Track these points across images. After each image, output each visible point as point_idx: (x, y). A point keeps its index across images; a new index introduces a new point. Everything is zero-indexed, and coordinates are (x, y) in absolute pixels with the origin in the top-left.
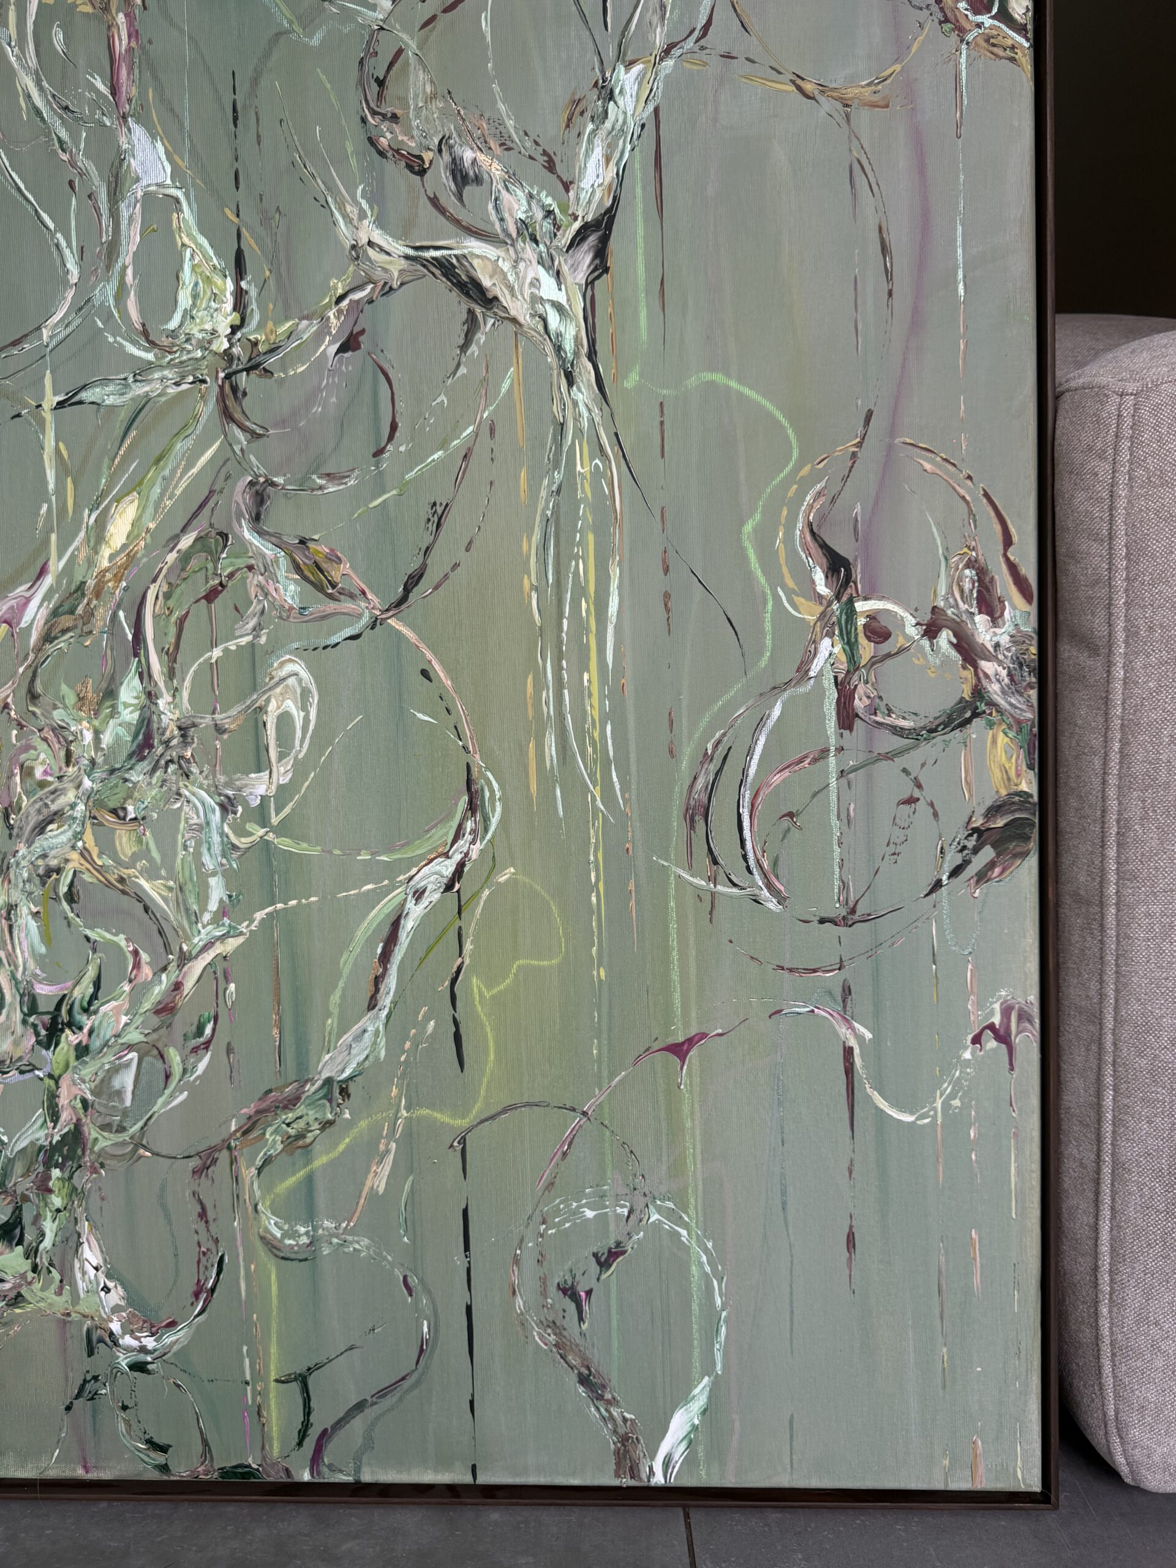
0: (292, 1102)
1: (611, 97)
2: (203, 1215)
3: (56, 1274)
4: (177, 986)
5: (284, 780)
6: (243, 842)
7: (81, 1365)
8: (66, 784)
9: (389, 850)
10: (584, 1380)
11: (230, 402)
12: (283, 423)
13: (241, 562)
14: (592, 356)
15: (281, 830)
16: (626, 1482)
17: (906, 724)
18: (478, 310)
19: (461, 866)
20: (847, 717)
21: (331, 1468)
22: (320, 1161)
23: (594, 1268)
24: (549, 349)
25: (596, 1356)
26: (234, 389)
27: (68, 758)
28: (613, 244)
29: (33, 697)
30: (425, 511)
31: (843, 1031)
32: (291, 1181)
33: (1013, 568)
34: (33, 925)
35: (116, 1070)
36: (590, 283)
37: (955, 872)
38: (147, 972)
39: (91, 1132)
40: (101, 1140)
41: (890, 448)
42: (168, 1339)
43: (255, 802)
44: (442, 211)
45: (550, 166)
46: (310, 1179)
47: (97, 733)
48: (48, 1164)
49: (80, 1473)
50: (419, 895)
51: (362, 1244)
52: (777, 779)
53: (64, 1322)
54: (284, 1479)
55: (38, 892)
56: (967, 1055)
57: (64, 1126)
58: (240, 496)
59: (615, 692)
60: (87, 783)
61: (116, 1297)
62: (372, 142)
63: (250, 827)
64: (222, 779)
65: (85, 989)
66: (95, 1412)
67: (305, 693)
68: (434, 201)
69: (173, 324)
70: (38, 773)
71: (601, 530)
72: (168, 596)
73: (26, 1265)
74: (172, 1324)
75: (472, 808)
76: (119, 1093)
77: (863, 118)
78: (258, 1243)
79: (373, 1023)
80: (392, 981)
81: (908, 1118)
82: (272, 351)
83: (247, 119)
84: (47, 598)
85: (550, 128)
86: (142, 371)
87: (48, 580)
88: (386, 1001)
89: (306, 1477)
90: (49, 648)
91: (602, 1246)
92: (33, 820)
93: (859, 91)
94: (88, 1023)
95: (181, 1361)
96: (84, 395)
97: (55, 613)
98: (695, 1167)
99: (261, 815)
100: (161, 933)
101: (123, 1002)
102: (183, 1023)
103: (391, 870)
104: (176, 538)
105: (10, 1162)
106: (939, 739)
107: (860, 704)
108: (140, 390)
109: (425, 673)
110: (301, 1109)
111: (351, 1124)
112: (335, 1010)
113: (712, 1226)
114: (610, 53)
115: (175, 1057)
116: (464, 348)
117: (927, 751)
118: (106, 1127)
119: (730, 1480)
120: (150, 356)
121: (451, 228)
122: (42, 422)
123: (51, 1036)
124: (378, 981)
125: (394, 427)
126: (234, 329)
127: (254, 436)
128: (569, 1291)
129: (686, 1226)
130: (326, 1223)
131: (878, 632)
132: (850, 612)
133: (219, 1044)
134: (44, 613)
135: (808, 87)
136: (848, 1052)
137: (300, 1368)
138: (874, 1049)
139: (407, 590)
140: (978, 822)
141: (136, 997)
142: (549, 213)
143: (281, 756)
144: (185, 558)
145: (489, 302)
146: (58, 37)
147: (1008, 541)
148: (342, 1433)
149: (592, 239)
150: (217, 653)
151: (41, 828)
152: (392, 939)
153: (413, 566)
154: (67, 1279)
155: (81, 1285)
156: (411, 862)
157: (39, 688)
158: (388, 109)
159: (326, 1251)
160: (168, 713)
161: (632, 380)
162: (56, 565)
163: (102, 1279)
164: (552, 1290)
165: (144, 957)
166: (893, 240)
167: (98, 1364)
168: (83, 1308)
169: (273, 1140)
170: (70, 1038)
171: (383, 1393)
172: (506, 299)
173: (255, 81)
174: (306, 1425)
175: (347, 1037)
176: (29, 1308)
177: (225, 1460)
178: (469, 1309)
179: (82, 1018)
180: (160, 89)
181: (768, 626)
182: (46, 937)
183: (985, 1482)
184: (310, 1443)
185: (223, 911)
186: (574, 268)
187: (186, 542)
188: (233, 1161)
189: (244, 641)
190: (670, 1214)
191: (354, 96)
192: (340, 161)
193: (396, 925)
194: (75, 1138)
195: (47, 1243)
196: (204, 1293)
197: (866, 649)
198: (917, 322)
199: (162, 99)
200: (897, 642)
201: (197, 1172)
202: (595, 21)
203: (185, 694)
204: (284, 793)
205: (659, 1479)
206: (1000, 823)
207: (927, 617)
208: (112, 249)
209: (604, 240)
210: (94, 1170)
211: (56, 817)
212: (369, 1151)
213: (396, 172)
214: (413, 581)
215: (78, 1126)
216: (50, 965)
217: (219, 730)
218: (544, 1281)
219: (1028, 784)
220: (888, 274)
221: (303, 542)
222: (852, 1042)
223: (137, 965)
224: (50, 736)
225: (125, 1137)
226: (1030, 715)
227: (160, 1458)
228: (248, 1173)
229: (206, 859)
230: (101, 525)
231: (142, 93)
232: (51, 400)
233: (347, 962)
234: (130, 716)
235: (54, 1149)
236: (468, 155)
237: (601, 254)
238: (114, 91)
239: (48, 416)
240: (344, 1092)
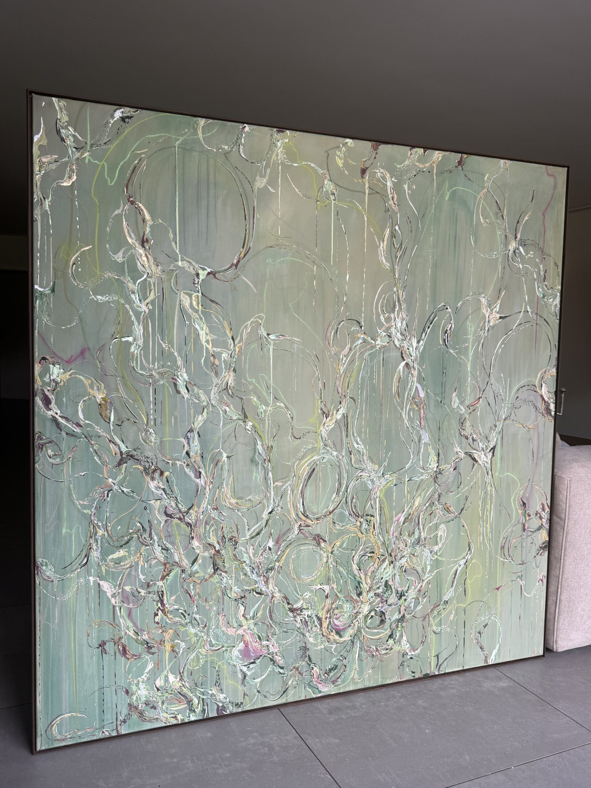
0: (439, 605)
1: (496, 427)
2: (423, 628)
3: (398, 643)
4: (422, 586)
5: (440, 547)
6: (433, 559)
7: (402, 659)
8: (406, 550)
9: (456, 558)
10: (481, 648)
11: (436, 479)
12: (444, 483)
13: (436, 508)
14: (491, 470)
15: (440, 556)
16: (486, 664)
17: (532, 530)
18: (475, 463)
19: (467, 560)
20: (524, 530)
21: (441, 671)
22: (443, 615)
23: (483, 628)
24: (485, 469)
25: (483, 643)
26: (437, 477)
27: (406, 546)
28: (495, 452)
29: (401, 534)
30: (465, 497)
31: (521, 583)
32: (438, 620)
33: (547, 504)
34: (398, 577)
35: (411, 603)
36: (491, 458)
37: (537, 554)
38: (417, 584)
39: (406, 615)
40: (407, 616)
41: (532, 485)
42: (416, 652)
43: (435, 551)
44: (470, 446)
45: (487, 438)
46: (441, 619)
47: (411, 540)
48: (398, 622)
49: (400, 680)
50: (460, 566)
51: (448, 629)
52: (514, 541)
53: (399, 652)
54: (433, 674)
55: (399, 571)
56: (537, 584)
57: (402, 614)
58: (436, 496)
59: (491, 528)
60: (409, 550)
61: (408, 646)
62: (460, 434)
63: (434, 556)
64: (430, 547)
65: (407, 588)
66: (403, 668)
67: (445, 531)
68: (469, 444)
69: (427, 466)
70: (401, 549)
71: (491, 499)
72: (424, 515)
73: (393, 642)
74: (417, 649)
75: (469, 549)
76: (411, 607)
77: (531, 431)
78: (432, 632)
79: (452, 589)
80: (455, 582)
81: (528, 596)
82: (443, 470)
83: (441, 429)
84: (404, 516)
85: (487, 431)
86: (422, 474)
87: (405, 513)
88: (454, 585)
89: (437, 673)
90: (404, 525)
91: (484, 624)
92: (400, 557)
93: (531, 426)
94: (406, 594)
95: (418, 656)
96: (412, 479)
97: (405, 519)
98: (499, 609)
99: (436, 554)
100: (419, 576)
101: (413, 590)
102: (422, 593)
103: (456, 562)
104: (426, 504)
105: (392, 623)
106: (536, 532)
107: (526, 527)
108: (421, 477)
109: (463, 526)
110: (440, 606)
111: (448, 608)
112: (446, 588)
113: (501, 619)
114: (496, 419)
115: (420, 599)
116: (472, 469)
117: (535, 534)
118: (409, 614)
119: (501, 661)
120: (423, 471)
121: (471, 449)
122: (405, 484)
123: (401, 597)
124: (453, 582)
125: (461, 483)
126: (437, 467)
127: (439, 485)
128: (479, 633)
129: (497, 618)
130: (443, 627)
131: (529, 516)
132: (526, 512)
133: (428, 596)
134: (404, 519)
135: (524, 426)
136: (521, 586)
137: (437, 654)
138: (525, 585)
139: (461, 511)
140: (541, 546)
141: (415, 588)
142: (486, 446)
143: (440, 542)
144: (427, 508)
145: (476, 461)
146: (411, 413)
147: (547, 500)
148: (443, 664)
149: (492, 451)
150: (431, 524)
151: (401, 559)
152: (456, 574)
153: (462, 507)
154: (400, 644)
155: (402, 644)
156: (459, 560)
157: (402, 533)
158: (463, 428)
159: (443, 631)
160: (423, 535)
161: (497, 474)
162: (406, 510)
163: (406, 643)
164: (477, 633)
165: (417, 581)
166: (534, 451)
167: (404, 659)
168: (403, 649)
169: (435, 612)
170: (403, 598)
171: (450, 656)
172: (479, 461)
173: (443, 422)
174: (438, 664)
175: (448, 593)
176: (393, 650)
177: (424, 673)
178: (464, 638)
179: (405, 594)
180: (428, 424)
181: (514, 515)
182: (400, 579)
183: (536, 655)
184: (438, 667)
185: (430, 572)
186: (489, 456)
187: (427, 505)
188: (429, 617)
189: (435, 522)
190: (495, 617)
191: (458, 425)
192: (455, 436)
193: (456, 572)
194: (404, 616)
195: (397, 637)
196: (423, 642)
197: (527, 518)
198: (537, 464)
199: (428, 425)
200: (532, 516)
201: (423, 620)
202: (495, 415)
203: (425, 532)
204: (440, 549)
205: (490, 663)
206: (543, 546)
207: (535, 512)
208: (419, 452)
209: (494, 451)
210: (406, 622)
211: (403, 556)
212: (451, 613)
213: (463, 439)
214: (462, 509)
215: (404, 615)
216: (401, 584)
217: (431, 538)
218: (476, 631)
219: (547, 539)
220: (533, 457)
221: (446, 504)
222: (522, 584)
223: (415, 583)
224: (403, 541)
225: (412, 615)
226: (548, 528)
227: (413, 675)
228: (431, 619)
229: (427, 562)
230: (414, 502)
231: (425, 424)
232: (407, 479)
233: (448, 579)
234: (416, 537)
235: (400, 619)
236: (475, 436)
237: (493, 453)
238: (420, 424)
239: (406, 483)
240: (447, 603)
